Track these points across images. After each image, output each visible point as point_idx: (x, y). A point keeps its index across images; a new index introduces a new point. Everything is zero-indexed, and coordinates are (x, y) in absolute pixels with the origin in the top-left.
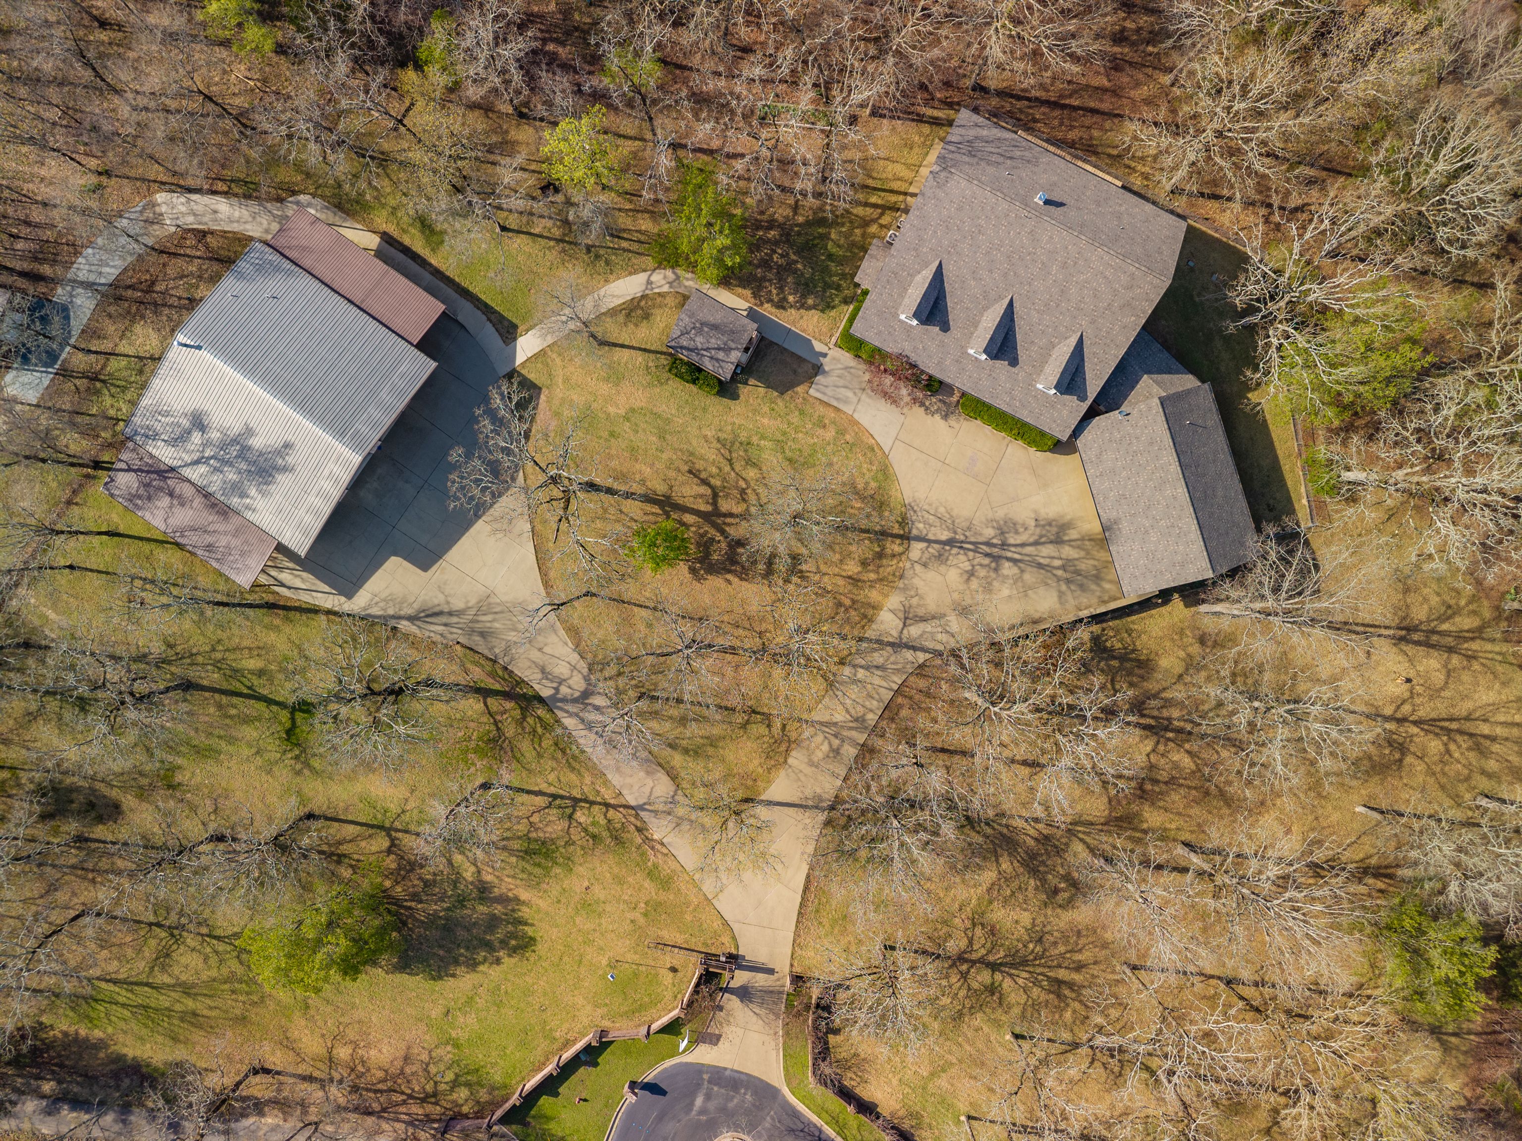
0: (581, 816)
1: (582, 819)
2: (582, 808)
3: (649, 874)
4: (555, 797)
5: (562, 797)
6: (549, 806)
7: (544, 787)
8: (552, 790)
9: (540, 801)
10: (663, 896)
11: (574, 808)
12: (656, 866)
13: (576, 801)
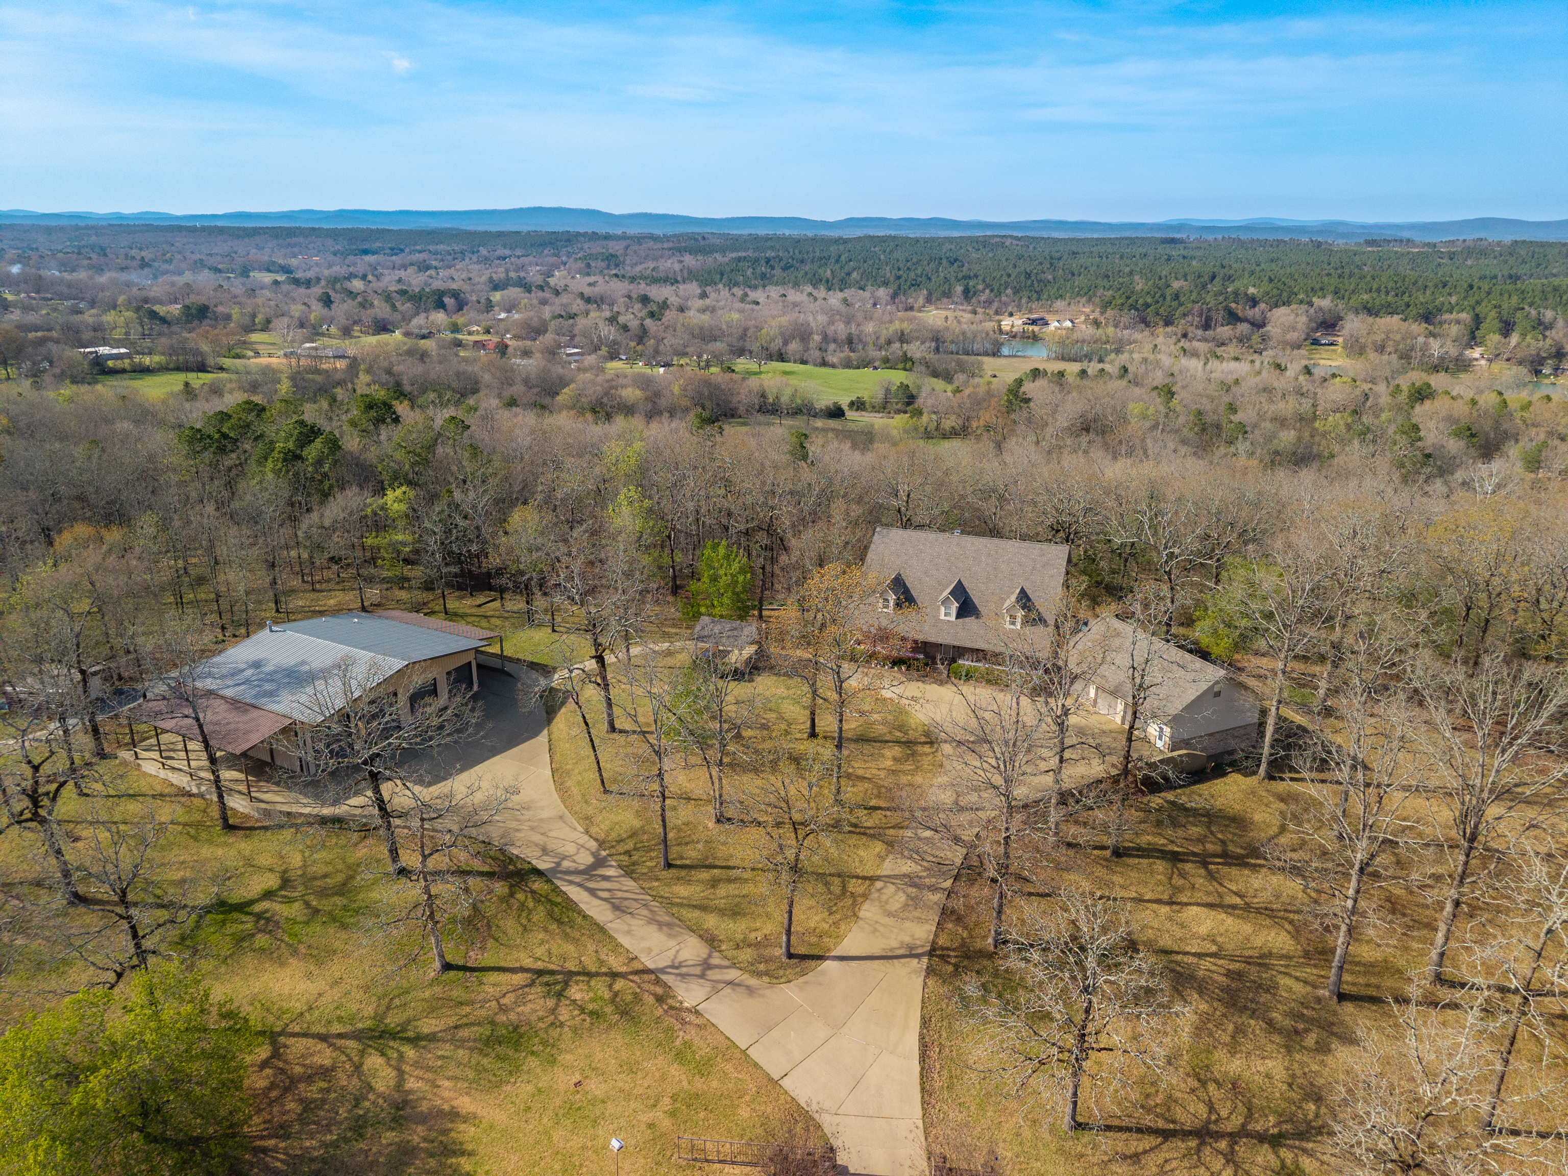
0: (576, 992)
1: (578, 996)
2: (577, 983)
3: (678, 1057)
4: (540, 973)
5: (552, 973)
6: (532, 984)
7: (528, 962)
8: (539, 965)
9: (518, 979)
10: (699, 1084)
11: (566, 984)
12: (687, 1044)
13: (571, 974)
